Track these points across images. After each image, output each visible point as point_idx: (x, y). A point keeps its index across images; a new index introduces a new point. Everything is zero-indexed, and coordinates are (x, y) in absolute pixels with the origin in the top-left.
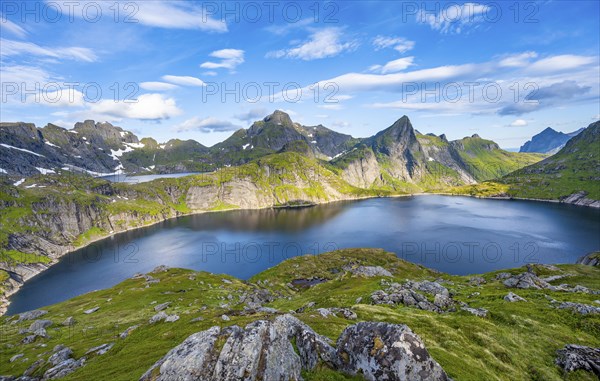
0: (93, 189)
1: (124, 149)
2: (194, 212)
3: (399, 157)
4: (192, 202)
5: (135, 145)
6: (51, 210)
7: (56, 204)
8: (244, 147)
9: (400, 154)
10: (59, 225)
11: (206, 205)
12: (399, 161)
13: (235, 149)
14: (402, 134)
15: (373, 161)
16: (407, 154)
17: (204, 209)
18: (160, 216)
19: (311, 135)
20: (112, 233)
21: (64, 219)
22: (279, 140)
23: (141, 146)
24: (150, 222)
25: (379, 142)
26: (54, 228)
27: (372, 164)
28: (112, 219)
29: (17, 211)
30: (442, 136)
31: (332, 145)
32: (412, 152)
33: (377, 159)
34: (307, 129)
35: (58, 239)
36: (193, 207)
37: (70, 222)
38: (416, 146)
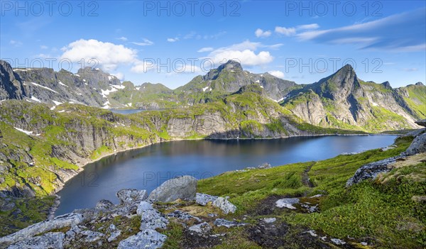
0: (101, 116)
1: (110, 89)
2: (174, 139)
3: (343, 102)
4: (172, 131)
5: (118, 87)
6: (77, 130)
7: (80, 125)
8: (204, 90)
9: (344, 98)
10: (81, 142)
11: (182, 134)
12: (343, 105)
13: (196, 91)
14: (346, 81)
15: (319, 104)
16: (351, 99)
17: (182, 137)
18: (149, 140)
19: (258, 81)
20: (115, 152)
21: (85, 137)
22: (232, 84)
23: (123, 87)
24: (142, 145)
25: (323, 87)
26: (78, 144)
27: (318, 107)
28: (116, 140)
29: (55, 129)
30: (386, 84)
31: (277, 90)
32: (356, 97)
33: (323, 102)
34: (255, 76)
35: (81, 152)
36: (173, 135)
37: (88, 140)
38: (360, 92)
